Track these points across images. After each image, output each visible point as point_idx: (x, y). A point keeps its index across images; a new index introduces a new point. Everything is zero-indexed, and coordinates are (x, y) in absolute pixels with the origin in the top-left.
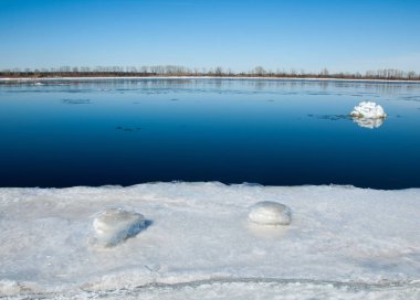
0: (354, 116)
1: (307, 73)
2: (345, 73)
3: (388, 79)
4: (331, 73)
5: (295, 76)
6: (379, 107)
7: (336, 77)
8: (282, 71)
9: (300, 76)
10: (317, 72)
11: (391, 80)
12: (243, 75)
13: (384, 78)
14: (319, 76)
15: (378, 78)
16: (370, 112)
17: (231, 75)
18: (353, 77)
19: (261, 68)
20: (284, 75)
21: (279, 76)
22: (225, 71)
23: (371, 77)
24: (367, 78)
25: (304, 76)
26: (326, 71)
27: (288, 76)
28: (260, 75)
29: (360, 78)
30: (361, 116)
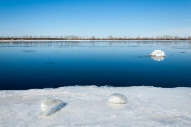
0: (152, 56)
1: (131, 38)
2: (147, 37)
4: (141, 38)
5: (126, 39)
6: (163, 52)
7: (143, 39)
8: (120, 37)
10: (135, 38)
11: (167, 40)
12: (104, 39)
14: (136, 39)
15: (162, 39)
16: (159, 54)
17: (99, 39)
18: (151, 39)
19: (111, 36)
20: (121, 39)
21: (119, 39)
22: (96, 38)
23: (159, 39)
25: (129, 39)
26: (139, 37)
27: (123, 39)
28: (111, 39)
29: (154, 39)
30: (155, 56)
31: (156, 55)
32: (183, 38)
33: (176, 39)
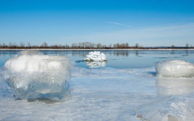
1: (32, 45)
2: (58, 45)
3: (86, 48)
5: (24, 48)
6: (103, 54)
7: (52, 47)
8: (13, 44)
9: (27, 48)
10: (39, 46)
13: (83, 48)
14: (41, 48)
15: (79, 48)
16: (97, 58)
18: (64, 48)
20: (15, 47)
21: (10, 48)
23: (75, 48)
24: (73, 48)
25: (30, 48)
26: (45, 44)
27: (18, 48)
29: (68, 48)
30: (92, 61)
31: (94, 59)
32: (107, 46)
33: (98, 48)
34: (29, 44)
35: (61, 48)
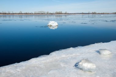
2: (27, 13)
3: (41, 14)
4: (23, 13)
5: (10, 14)
6: (56, 22)
7: (25, 14)
8: (4, 12)
9: (12, 14)
10: (18, 13)
13: (40, 14)
14: (19, 14)
15: (38, 14)
16: (54, 24)
18: (30, 14)
20: (5, 14)
21: (3, 14)
24: (35, 14)
25: (13, 14)
26: (21, 12)
27: (7, 14)
31: (52, 25)
32: (52, 13)
33: (47, 14)
34: (12, 12)
35: (29, 14)
